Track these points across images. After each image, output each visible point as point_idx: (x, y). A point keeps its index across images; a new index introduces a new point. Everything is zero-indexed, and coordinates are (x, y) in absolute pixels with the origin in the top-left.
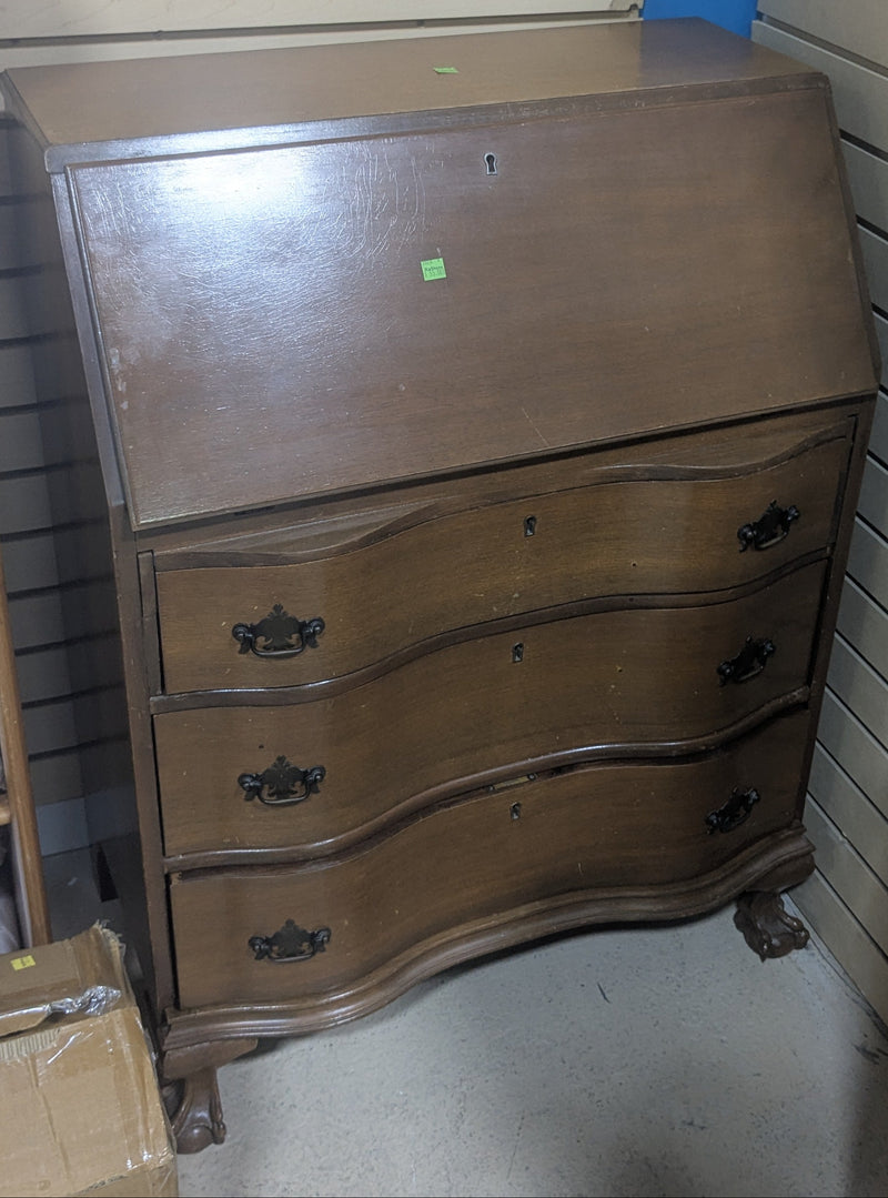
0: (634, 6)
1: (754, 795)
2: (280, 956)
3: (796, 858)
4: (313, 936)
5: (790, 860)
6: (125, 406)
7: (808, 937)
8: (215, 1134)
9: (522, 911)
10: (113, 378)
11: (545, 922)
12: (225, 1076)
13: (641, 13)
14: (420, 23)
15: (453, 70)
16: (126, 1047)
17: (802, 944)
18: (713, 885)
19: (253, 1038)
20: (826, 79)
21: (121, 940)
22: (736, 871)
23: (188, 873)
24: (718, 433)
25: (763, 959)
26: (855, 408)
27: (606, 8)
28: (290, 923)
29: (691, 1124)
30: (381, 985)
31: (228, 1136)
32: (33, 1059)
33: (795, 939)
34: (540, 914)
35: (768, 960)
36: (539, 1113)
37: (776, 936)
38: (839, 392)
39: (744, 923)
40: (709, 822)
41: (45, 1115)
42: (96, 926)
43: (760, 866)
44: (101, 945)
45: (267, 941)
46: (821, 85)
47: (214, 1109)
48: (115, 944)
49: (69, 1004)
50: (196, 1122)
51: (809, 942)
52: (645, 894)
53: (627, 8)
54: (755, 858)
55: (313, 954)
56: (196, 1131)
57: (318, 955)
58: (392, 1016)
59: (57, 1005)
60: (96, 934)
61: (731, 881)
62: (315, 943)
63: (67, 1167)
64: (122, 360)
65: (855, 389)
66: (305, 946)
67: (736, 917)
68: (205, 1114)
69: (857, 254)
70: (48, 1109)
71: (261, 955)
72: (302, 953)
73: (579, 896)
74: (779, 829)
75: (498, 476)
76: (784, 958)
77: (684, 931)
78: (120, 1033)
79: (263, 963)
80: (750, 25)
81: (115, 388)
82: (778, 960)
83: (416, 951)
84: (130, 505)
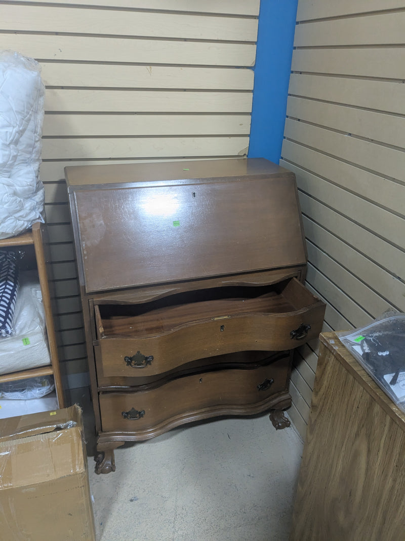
0: (245, 155)
1: (272, 380)
2: (130, 418)
3: (286, 400)
4: (140, 413)
5: (283, 401)
6: (86, 258)
7: (290, 423)
8: (112, 469)
9: (203, 410)
10: (83, 250)
11: (209, 414)
12: (116, 452)
13: (247, 157)
14: (184, 157)
15: (188, 170)
16: (75, 438)
17: (288, 426)
18: (261, 405)
19: (123, 441)
20: (294, 174)
21: (82, 409)
22: (267, 402)
23: (105, 392)
24: (260, 274)
25: (277, 429)
26: (300, 268)
27: (237, 155)
28: (133, 408)
29: (250, 476)
30: (160, 428)
31: (116, 470)
32: (49, 439)
33: (286, 424)
34: (208, 411)
35: (278, 430)
36: (206, 469)
37: (281, 423)
38: (295, 263)
39: (272, 419)
40: (258, 387)
41: (50, 456)
42: (75, 405)
43: (275, 401)
44: (75, 410)
45: (127, 413)
46: (293, 176)
47: (113, 461)
48: (80, 410)
49: (62, 425)
50: (107, 465)
51: (291, 425)
52: (239, 407)
53: (243, 155)
54: (273, 399)
55: (140, 418)
56: (107, 467)
57: (142, 418)
58: (168, 439)
59: (58, 425)
60: (75, 407)
61: (266, 405)
62: (141, 414)
63: (55, 471)
64: (86, 245)
65: (300, 262)
66: (138, 415)
67: (270, 416)
68: (110, 463)
69: (302, 223)
70: (51, 454)
71: (125, 417)
72: (137, 417)
73: (220, 407)
74: (281, 391)
75: (194, 283)
76: (283, 430)
77: (254, 420)
78: (74, 434)
79: (126, 419)
80: (279, 160)
81: (83, 252)
82: (281, 430)
83: (171, 419)
84: (86, 286)
